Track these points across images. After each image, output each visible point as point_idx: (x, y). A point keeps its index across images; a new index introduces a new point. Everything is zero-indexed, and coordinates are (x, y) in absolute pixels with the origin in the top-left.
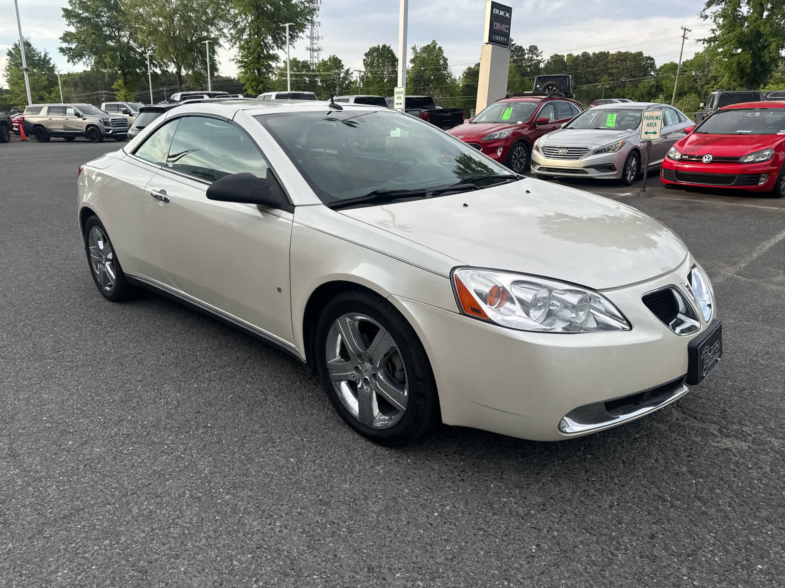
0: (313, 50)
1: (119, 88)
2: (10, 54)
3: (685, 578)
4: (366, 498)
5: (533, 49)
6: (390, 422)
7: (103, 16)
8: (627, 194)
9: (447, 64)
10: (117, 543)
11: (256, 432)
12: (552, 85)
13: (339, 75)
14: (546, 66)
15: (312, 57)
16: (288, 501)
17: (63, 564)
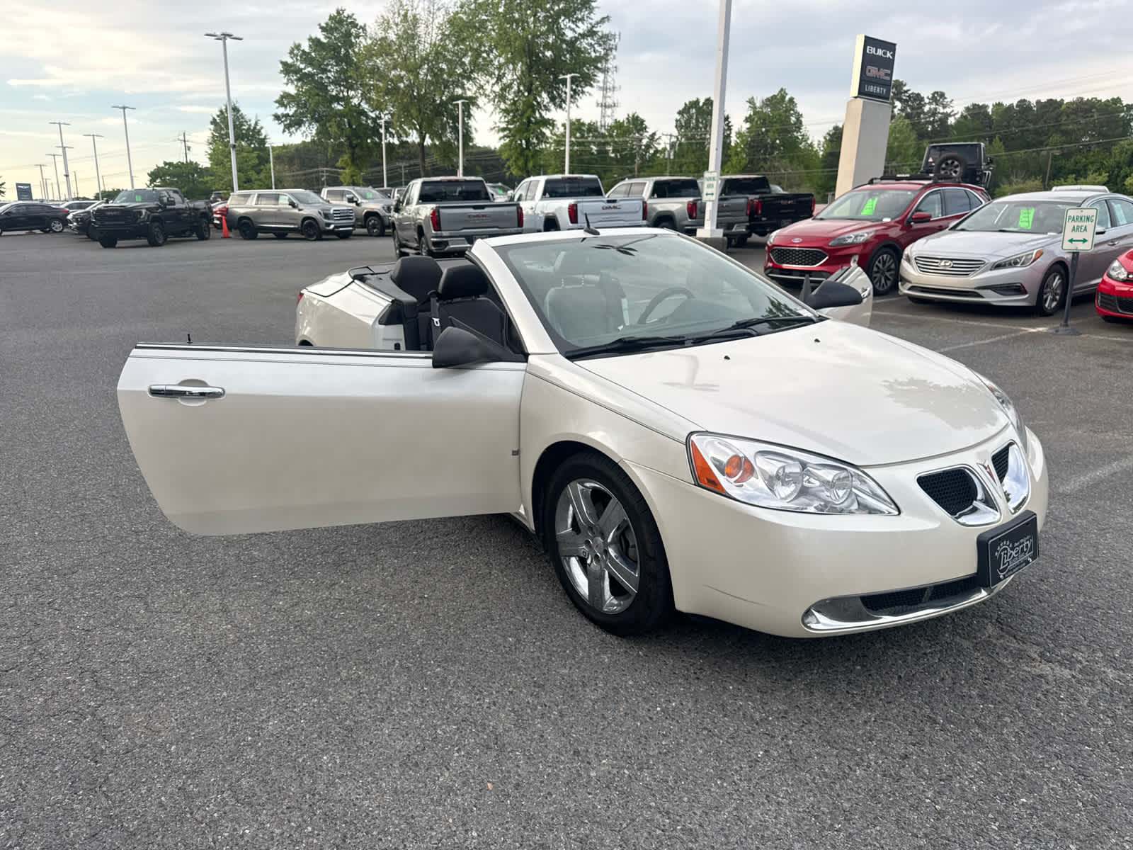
0: (605, 106)
1: (344, 166)
2: (214, 122)
3: (928, 801)
4: (584, 685)
5: (938, 97)
6: (619, 608)
7: (330, 71)
8: (1041, 329)
9: (801, 123)
10: (325, 702)
11: (475, 608)
12: (954, 158)
13: (641, 140)
14: (958, 122)
15: (603, 116)
16: (501, 679)
17: (273, 715)
